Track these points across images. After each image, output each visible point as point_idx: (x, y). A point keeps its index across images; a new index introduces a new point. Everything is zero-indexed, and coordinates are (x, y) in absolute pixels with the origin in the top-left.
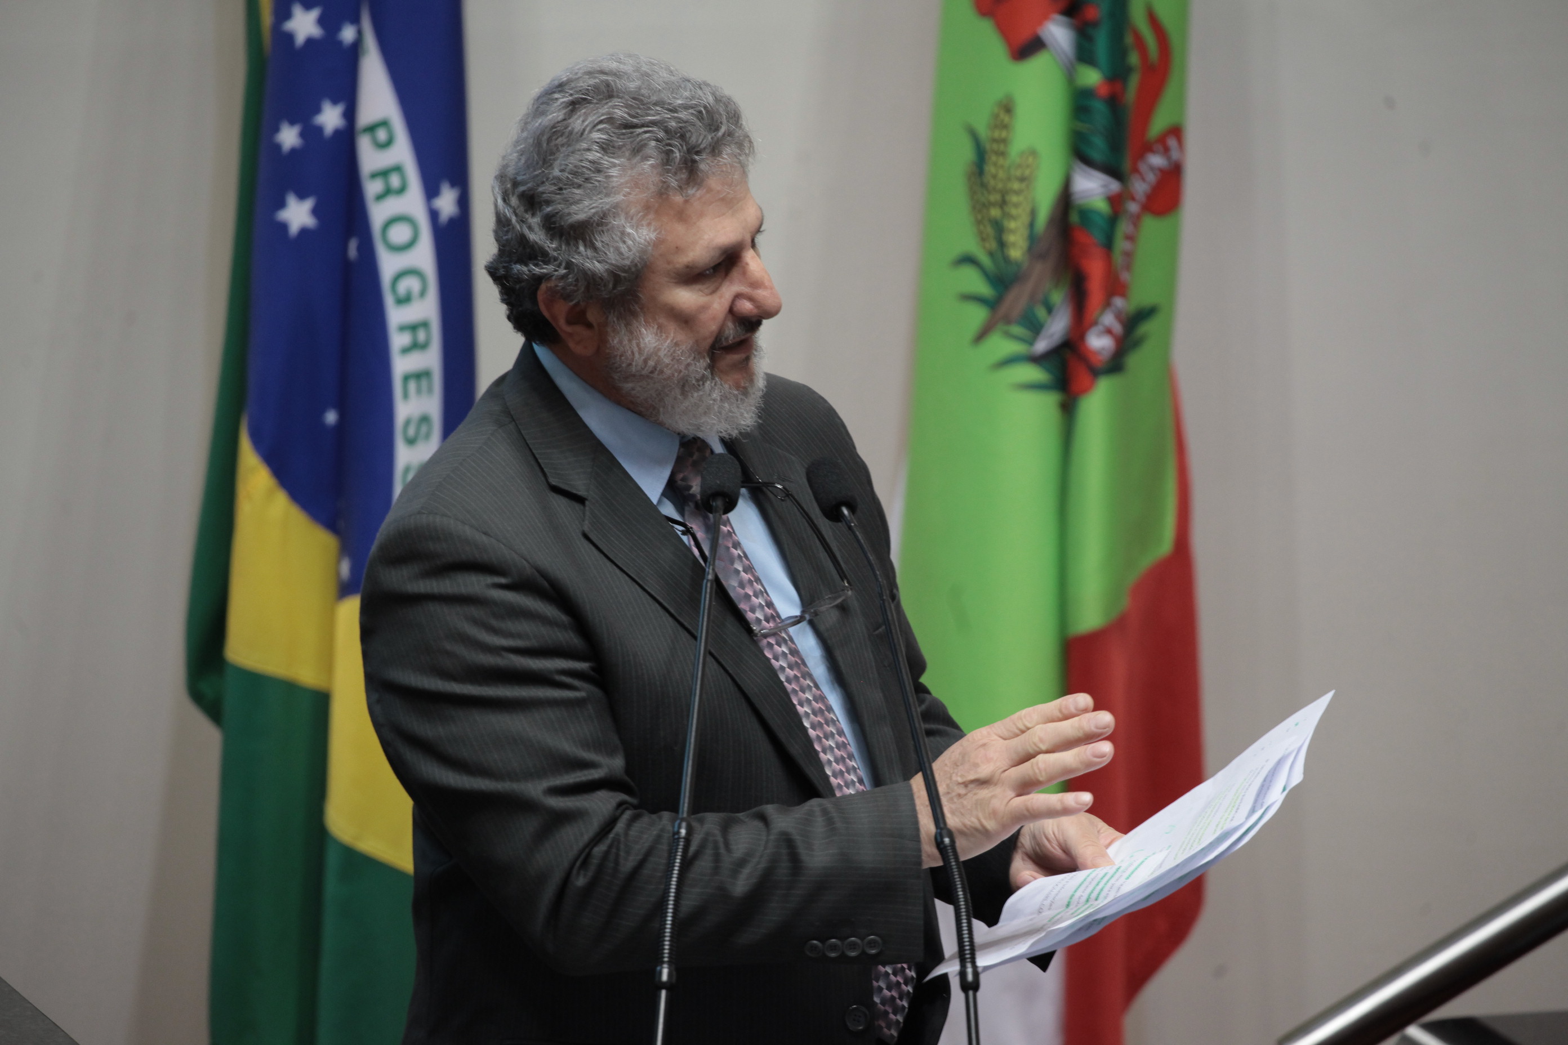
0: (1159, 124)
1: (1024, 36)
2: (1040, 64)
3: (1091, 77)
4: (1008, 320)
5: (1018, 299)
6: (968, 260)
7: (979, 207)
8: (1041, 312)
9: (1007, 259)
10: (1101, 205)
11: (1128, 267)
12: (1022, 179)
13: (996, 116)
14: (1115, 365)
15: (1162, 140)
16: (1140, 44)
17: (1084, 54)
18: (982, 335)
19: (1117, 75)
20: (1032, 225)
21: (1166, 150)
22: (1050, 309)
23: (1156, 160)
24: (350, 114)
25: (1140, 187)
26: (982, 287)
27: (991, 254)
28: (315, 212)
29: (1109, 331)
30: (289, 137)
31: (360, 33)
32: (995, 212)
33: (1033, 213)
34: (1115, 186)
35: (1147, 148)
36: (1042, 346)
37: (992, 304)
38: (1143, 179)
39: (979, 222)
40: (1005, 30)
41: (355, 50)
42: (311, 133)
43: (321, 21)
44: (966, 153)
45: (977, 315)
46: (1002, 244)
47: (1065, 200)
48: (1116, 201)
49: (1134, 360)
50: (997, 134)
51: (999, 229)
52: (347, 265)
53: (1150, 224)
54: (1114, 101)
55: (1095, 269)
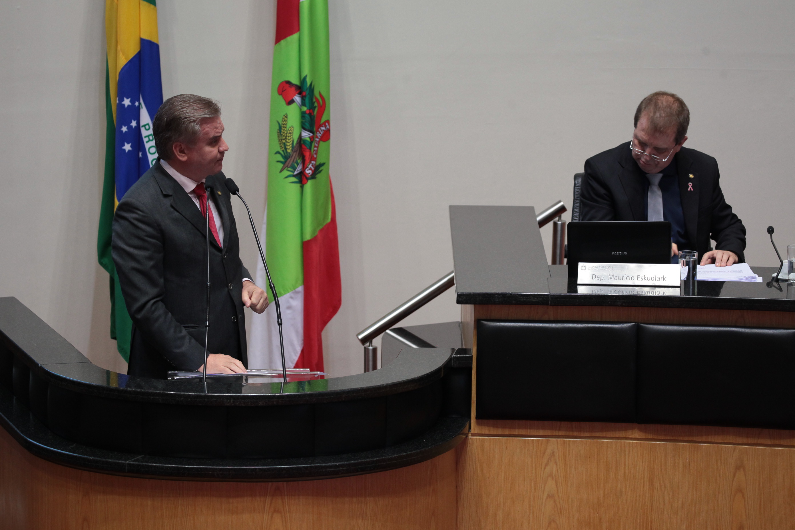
0: (323, 120)
1: (290, 99)
2: (294, 106)
3: (305, 109)
4: (287, 167)
5: (290, 161)
6: (278, 152)
7: (280, 140)
8: (296, 165)
9: (287, 152)
10: (308, 139)
11: (316, 154)
12: (290, 133)
13: (283, 118)
14: (313, 176)
15: (324, 123)
16: (317, 100)
17: (303, 104)
18: (281, 171)
19: (312, 108)
20: (293, 143)
21: (325, 126)
22: (298, 165)
23: (323, 128)
24: (138, 123)
25: (319, 135)
26: (282, 159)
27: (283, 151)
28: (131, 146)
29: (311, 169)
30: (124, 129)
31: (140, 104)
32: (284, 141)
33: (293, 141)
34: (311, 135)
35: (321, 126)
36: (296, 173)
37: (284, 163)
38: (320, 133)
39: (280, 144)
40: (285, 98)
41: (139, 108)
42: (130, 127)
43: (131, 101)
44: (277, 128)
45: (281, 166)
46: (286, 149)
47: (300, 137)
48: (312, 138)
49: (318, 176)
50: (283, 123)
51: (285, 145)
52: (139, 158)
53: (322, 143)
54: (311, 114)
55: (307, 154)
